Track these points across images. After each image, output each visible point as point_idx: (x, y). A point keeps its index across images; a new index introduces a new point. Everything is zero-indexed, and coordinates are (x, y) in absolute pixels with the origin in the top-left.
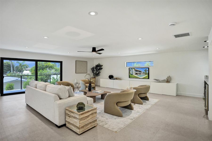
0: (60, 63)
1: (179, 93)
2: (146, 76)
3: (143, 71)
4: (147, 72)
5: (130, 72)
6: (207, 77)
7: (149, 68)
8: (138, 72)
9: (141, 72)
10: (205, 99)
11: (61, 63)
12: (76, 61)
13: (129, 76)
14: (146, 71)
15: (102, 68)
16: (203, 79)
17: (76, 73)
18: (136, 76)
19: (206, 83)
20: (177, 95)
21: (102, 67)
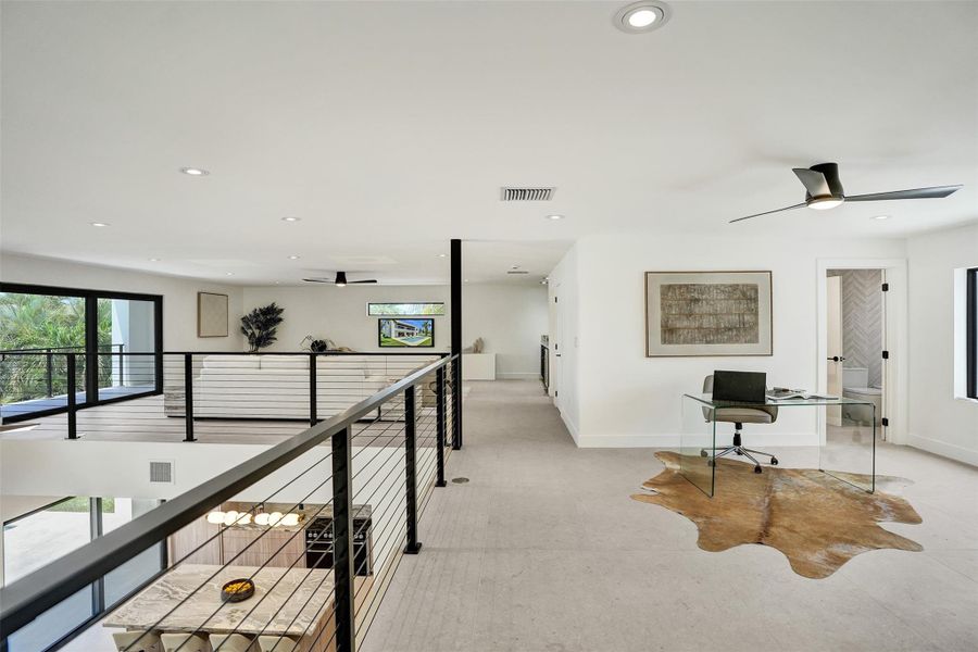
0: (152, 303)
1: (505, 373)
2: (428, 338)
3: (418, 326)
4: (430, 329)
5: (384, 330)
6: (546, 338)
7: (433, 320)
8: (405, 331)
9: (413, 328)
10: (543, 380)
11: (158, 300)
12: (199, 294)
13: (380, 342)
14: (425, 326)
15: (281, 320)
16: (539, 343)
17: (199, 336)
18: (399, 339)
19: (543, 348)
20: (498, 379)
21: (281, 316)
